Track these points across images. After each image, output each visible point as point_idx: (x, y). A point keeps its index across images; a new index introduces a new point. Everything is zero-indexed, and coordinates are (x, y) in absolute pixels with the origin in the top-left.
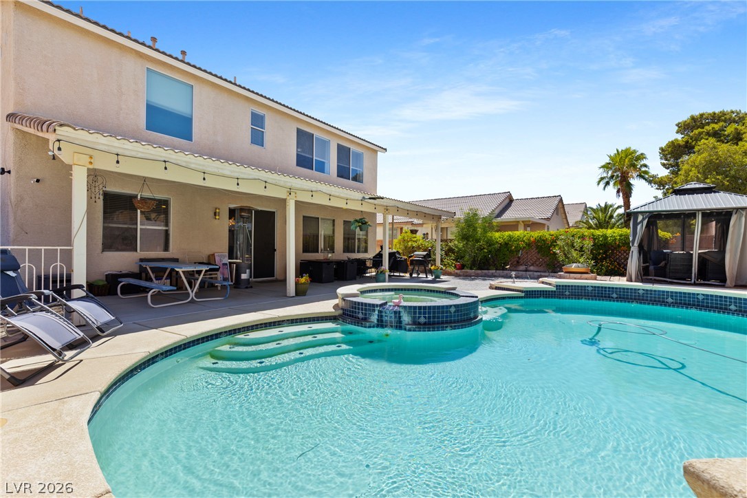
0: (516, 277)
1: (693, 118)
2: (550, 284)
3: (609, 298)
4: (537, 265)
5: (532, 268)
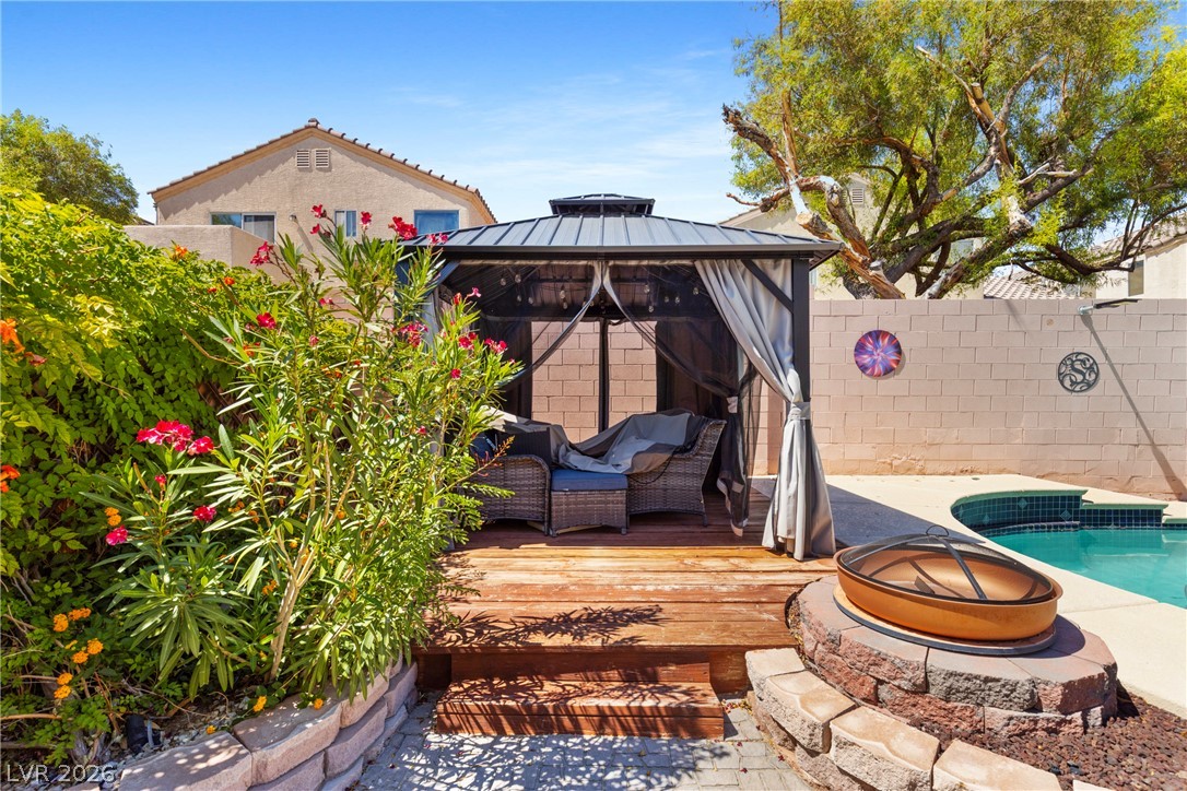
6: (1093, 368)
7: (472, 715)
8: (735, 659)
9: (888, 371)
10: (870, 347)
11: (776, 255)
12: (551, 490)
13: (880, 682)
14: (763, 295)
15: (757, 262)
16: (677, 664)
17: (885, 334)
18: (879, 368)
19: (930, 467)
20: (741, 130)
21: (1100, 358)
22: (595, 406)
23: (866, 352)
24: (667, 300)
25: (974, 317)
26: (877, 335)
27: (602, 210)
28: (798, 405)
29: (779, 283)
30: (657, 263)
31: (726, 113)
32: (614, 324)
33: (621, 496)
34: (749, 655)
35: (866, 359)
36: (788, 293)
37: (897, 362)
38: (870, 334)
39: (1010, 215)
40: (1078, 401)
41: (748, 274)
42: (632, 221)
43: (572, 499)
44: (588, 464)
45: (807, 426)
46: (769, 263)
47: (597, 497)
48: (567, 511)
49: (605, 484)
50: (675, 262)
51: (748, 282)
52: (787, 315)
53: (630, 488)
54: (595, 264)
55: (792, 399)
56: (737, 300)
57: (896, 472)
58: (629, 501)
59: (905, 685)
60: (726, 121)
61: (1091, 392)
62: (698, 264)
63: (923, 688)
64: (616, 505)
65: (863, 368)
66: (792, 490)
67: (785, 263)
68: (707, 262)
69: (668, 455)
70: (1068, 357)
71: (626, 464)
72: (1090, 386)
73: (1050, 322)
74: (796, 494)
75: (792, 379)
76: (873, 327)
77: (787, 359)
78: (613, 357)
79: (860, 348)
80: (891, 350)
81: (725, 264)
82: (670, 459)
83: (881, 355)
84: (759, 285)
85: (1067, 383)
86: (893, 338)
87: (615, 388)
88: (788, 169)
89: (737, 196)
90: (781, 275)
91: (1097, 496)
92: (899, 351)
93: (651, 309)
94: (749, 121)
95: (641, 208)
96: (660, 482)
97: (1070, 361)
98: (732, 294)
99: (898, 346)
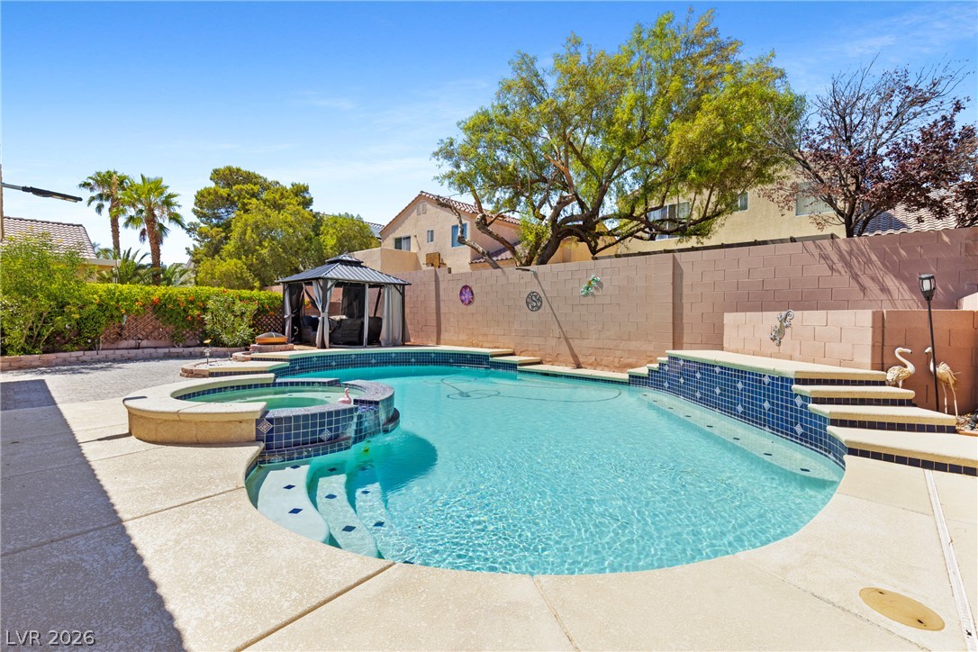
0: (211, 356)
1: (230, 169)
2: (284, 360)
3: (370, 365)
4: (155, 338)
5: (144, 343)
6: (540, 299)
9: (470, 302)
10: (464, 292)
18: (467, 302)
19: (484, 344)
21: (542, 295)
23: (463, 295)
25: (495, 278)
35: (463, 298)
37: (472, 298)
38: (466, 287)
40: (534, 316)
57: (474, 346)
61: (540, 311)
65: (462, 301)
70: (529, 294)
72: (539, 308)
73: (522, 278)
76: (464, 284)
79: (461, 293)
80: (470, 294)
83: (467, 296)
85: (530, 307)
86: (471, 289)
92: (473, 294)
97: (531, 295)
99: (472, 292)
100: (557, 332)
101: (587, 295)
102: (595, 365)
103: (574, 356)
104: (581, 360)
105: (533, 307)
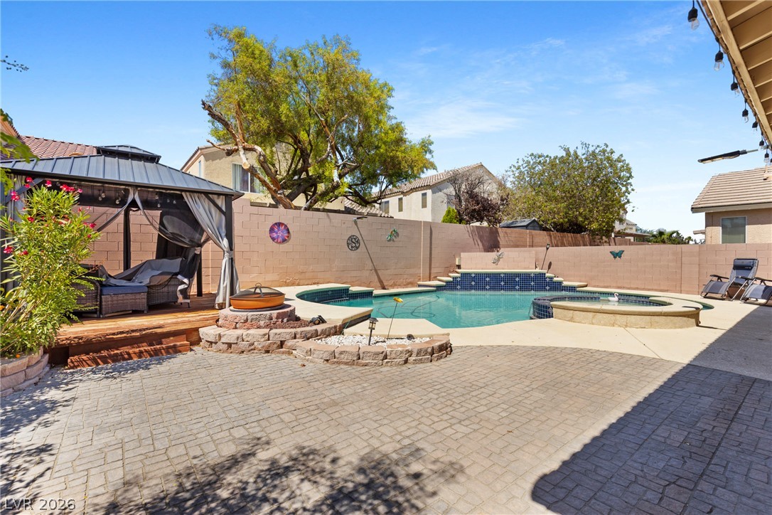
6: (358, 242)
7: (85, 361)
8: (196, 333)
9: (284, 241)
10: (276, 230)
11: (219, 194)
12: (101, 295)
13: (237, 323)
14: (213, 209)
15: (210, 196)
16: (173, 336)
17: (283, 224)
18: (280, 240)
19: (302, 282)
20: (212, 115)
21: (360, 238)
22: (121, 257)
23: (275, 232)
24: (168, 201)
25: (317, 220)
26: (279, 224)
27: (130, 156)
28: (228, 252)
29: (220, 204)
30: (164, 191)
31: (204, 104)
32: (134, 211)
33: (144, 296)
34: (200, 329)
35: (275, 235)
36: (224, 209)
37: (288, 237)
38: (276, 224)
39: (334, 178)
40: (353, 254)
41: (206, 200)
42: (148, 165)
43: (115, 298)
44: (124, 283)
45: (232, 260)
46: (215, 196)
47: (130, 296)
48: (112, 305)
49: (136, 291)
50: (172, 192)
51: (206, 203)
52: (223, 218)
53: (148, 293)
54: (130, 188)
55: (225, 250)
56: (201, 210)
57: (288, 286)
58: (148, 299)
59: (242, 321)
60: (204, 108)
61: (358, 250)
62: (183, 194)
63: (246, 321)
64: (142, 300)
65: (273, 239)
66: (225, 285)
67: (222, 198)
68: (188, 194)
69: (169, 277)
70: (350, 237)
71: (146, 281)
72: (357, 248)
73: (344, 223)
74: (226, 286)
75: (225, 242)
76: (277, 221)
77: (223, 234)
78: (133, 229)
79: (272, 230)
80: (285, 232)
81: (196, 195)
82: (171, 278)
83: (281, 233)
84: (211, 204)
85: (350, 247)
86: (286, 226)
87: (133, 247)
88: (238, 140)
89: (213, 142)
90: (221, 202)
91: (354, 289)
92: (289, 232)
93: (159, 206)
94: (217, 111)
95: (153, 159)
96: (165, 289)
97: (351, 238)
98: (199, 208)
99: (288, 230)
100: (370, 265)
101: (390, 240)
102: (393, 286)
103: (381, 282)
104: (385, 284)
105: (352, 247)
